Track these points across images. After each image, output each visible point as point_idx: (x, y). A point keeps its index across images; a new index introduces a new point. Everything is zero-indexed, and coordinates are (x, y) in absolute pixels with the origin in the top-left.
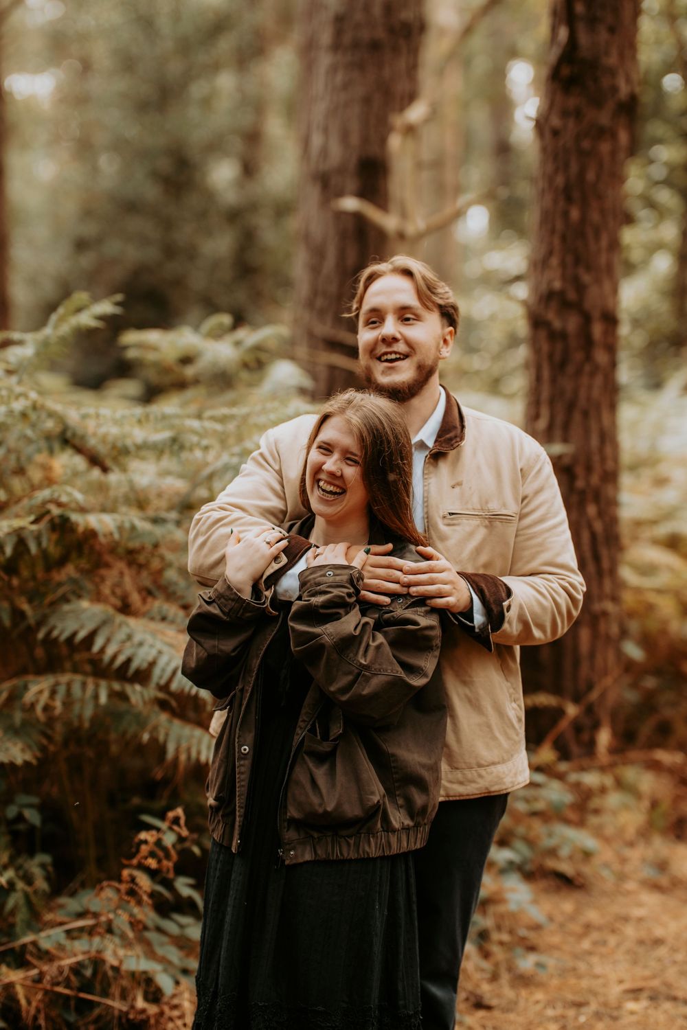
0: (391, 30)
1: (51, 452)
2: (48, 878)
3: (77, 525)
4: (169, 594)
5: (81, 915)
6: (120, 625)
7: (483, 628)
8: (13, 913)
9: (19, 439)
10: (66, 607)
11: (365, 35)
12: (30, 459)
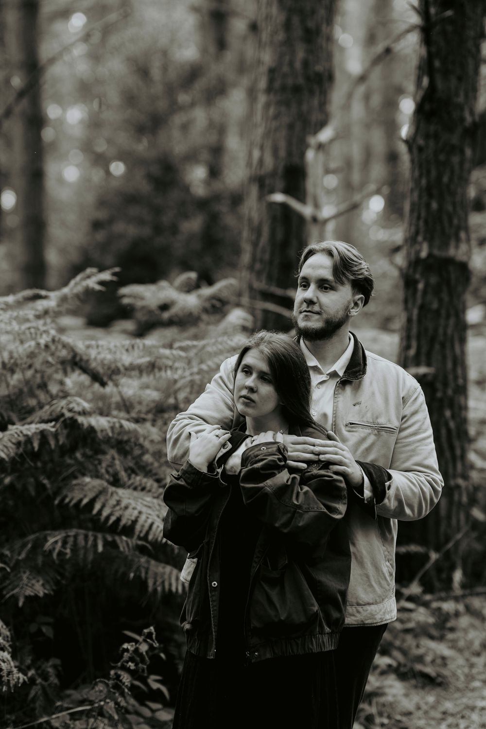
0: (308, 78)
1: (65, 373)
2: (58, 676)
3: (83, 425)
4: (147, 472)
5: (82, 702)
6: (112, 494)
7: (370, 500)
8: (34, 700)
9: (43, 363)
10: (74, 482)
11: (290, 81)
12: (50, 377)
